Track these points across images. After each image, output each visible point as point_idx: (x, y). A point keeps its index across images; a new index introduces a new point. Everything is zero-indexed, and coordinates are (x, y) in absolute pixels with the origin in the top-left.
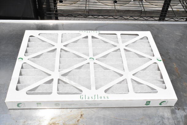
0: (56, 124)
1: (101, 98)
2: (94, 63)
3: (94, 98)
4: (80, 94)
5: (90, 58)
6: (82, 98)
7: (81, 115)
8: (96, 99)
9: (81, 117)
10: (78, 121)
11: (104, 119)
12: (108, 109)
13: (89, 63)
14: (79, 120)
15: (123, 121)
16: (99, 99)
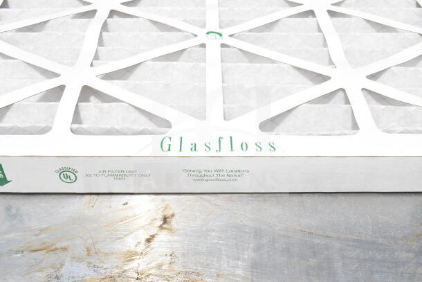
0: (57, 249)
1: (244, 146)
2: (223, 45)
3: (215, 146)
4: (163, 133)
5: (208, 33)
6: (166, 147)
7: (165, 220)
8: (225, 151)
9: (161, 227)
10: (148, 241)
11: (258, 234)
12: (273, 198)
13: (203, 46)
14: (153, 236)
15: (337, 245)
16: (238, 151)
